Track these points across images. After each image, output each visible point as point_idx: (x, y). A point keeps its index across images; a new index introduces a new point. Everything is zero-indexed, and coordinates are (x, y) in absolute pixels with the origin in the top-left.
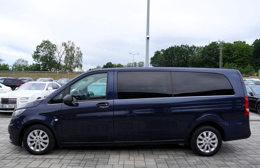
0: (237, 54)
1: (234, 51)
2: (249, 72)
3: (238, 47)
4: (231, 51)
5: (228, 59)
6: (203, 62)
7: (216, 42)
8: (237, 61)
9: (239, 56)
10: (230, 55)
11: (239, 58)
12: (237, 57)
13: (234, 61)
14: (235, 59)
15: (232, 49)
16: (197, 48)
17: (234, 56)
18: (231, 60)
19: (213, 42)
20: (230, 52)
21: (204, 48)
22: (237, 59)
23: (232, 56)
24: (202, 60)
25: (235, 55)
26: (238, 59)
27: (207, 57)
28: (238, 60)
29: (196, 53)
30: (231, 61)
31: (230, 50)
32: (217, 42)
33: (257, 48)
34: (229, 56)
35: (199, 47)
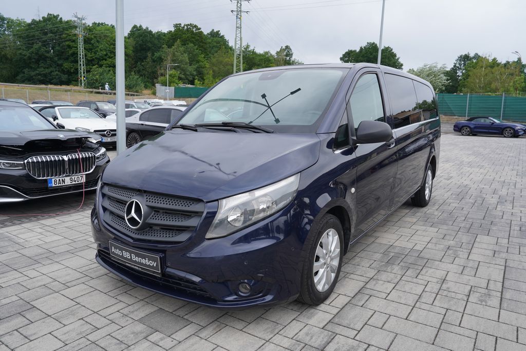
0: (106, 50)
1: (98, 41)
2: (133, 86)
3: (105, 36)
4: (92, 42)
5: (89, 59)
6: (30, 58)
7: (58, 15)
8: (105, 64)
9: (109, 54)
10: (91, 49)
11: (110, 57)
12: (106, 55)
13: (100, 63)
14: (103, 60)
15: (95, 37)
16: (8, 22)
17: (100, 54)
18: (93, 59)
19: (51, 15)
20: (90, 43)
21: (29, 25)
22: (106, 60)
23: (95, 53)
24: (28, 55)
25: (101, 50)
26: (108, 59)
27: (40, 48)
28: (107, 62)
29: (6, 33)
30: (93, 62)
31: (91, 39)
32: (60, 17)
33: (140, 43)
34: (89, 52)
35: (12, 20)
